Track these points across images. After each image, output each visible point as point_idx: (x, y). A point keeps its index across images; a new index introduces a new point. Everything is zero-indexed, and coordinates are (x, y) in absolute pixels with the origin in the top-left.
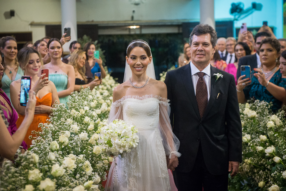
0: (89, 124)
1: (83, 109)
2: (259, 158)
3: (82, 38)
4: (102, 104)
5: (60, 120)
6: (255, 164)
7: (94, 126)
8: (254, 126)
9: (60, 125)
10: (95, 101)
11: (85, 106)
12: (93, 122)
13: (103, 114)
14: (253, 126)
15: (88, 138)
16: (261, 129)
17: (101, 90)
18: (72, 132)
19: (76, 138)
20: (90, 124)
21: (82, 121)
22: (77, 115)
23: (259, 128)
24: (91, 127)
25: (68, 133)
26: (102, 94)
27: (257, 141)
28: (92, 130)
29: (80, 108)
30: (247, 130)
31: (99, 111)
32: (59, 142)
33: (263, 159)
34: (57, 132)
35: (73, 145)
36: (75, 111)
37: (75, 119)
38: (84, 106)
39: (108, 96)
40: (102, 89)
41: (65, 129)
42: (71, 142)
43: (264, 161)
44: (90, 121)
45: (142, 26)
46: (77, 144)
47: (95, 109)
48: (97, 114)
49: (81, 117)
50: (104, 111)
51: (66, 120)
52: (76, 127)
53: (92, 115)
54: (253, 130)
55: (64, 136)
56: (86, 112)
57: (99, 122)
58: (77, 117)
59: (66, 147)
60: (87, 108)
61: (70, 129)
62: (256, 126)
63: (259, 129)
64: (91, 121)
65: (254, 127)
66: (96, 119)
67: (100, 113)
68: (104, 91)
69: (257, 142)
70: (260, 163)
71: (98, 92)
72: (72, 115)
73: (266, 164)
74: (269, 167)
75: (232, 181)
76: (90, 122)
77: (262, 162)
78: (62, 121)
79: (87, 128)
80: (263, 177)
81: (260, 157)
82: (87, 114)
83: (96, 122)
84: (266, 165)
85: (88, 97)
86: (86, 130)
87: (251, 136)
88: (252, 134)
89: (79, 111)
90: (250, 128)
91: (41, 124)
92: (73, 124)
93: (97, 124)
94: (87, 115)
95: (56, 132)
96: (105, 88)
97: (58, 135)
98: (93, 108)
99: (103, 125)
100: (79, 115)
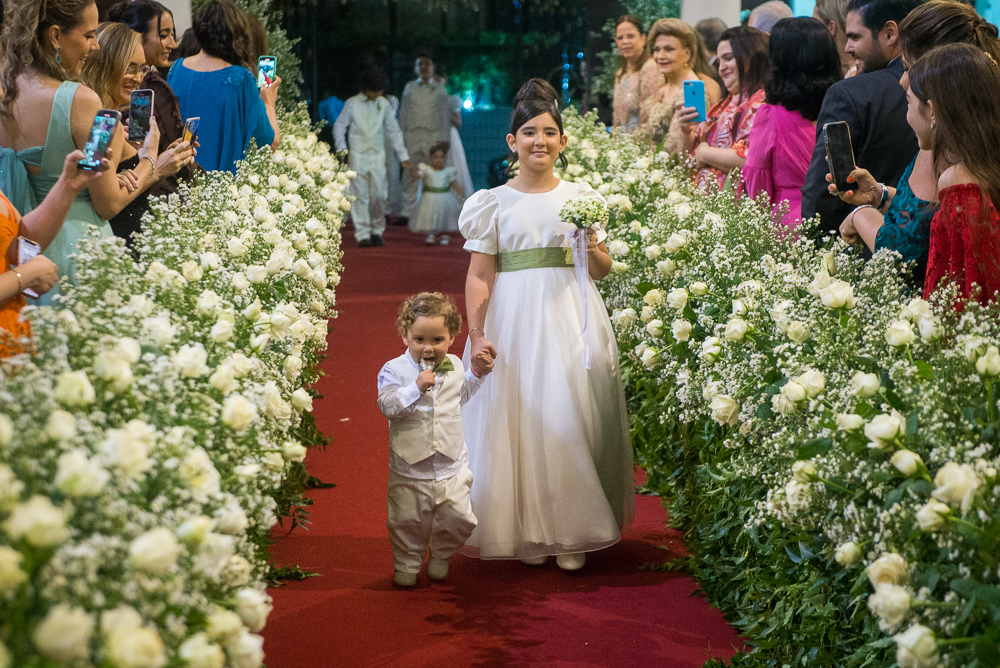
0: (214, 316)
1: (199, 261)
2: (848, 459)
4: (272, 247)
5: (103, 299)
6: (831, 479)
7: (239, 327)
8: (842, 338)
9: (103, 315)
10: (247, 234)
11: (207, 249)
12: (231, 310)
13: (279, 285)
14: (838, 338)
15: (206, 370)
16: (868, 352)
17: (274, 194)
18: (146, 342)
19: (160, 365)
20: (219, 319)
21: (191, 307)
22: (170, 282)
23: (862, 346)
24: (223, 328)
25: (130, 348)
26: (276, 208)
27: (846, 395)
28: (224, 339)
29: (187, 258)
30: (814, 353)
31: (258, 272)
32: (93, 378)
33: (861, 459)
34: (90, 342)
35: (149, 393)
36: (164, 268)
37: (162, 299)
38: (204, 250)
39: (300, 217)
40: (281, 189)
41: (121, 331)
42: (143, 381)
43: (864, 470)
44: (219, 308)
46: (163, 390)
47: (244, 265)
48: (249, 284)
49: (187, 291)
50: (284, 274)
51: (126, 299)
52: (163, 327)
53: (232, 284)
54: (835, 354)
55: (113, 355)
56: (206, 272)
57: (255, 313)
58: (169, 292)
59: (118, 397)
60: (212, 259)
61: (142, 332)
62: (850, 340)
63: (860, 351)
64: (224, 306)
65: (841, 342)
66: (248, 300)
67: (262, 278)
68: (289, 196)
69: (846, 398)
70: (849, 475)
71: (262, 201)
72: (150, 281)
73: (870, 478)
74: (878, 491)
75: (760, 552)
76: (221, 309)
77: (856, 472)
78: (109, 300)
79: (209, 332)
80: (857, 529)
81: (853, 455)
82: (208, 280)
83: (247, 312)
84: (869, 484)
85: (223, 218)
86: (204, 340)
87: (828, 378)
88: (834, 368)
89: (180, 270)
90: (827, 348)
91: (30, 311)
92: (154, 314)
93: (250, 322)
94: (212, 287)
95: (83, 344)
96: (293, 185)
97: (91, 354)
98: (238, 260)
99: (272, 325)
100: (180, 285)
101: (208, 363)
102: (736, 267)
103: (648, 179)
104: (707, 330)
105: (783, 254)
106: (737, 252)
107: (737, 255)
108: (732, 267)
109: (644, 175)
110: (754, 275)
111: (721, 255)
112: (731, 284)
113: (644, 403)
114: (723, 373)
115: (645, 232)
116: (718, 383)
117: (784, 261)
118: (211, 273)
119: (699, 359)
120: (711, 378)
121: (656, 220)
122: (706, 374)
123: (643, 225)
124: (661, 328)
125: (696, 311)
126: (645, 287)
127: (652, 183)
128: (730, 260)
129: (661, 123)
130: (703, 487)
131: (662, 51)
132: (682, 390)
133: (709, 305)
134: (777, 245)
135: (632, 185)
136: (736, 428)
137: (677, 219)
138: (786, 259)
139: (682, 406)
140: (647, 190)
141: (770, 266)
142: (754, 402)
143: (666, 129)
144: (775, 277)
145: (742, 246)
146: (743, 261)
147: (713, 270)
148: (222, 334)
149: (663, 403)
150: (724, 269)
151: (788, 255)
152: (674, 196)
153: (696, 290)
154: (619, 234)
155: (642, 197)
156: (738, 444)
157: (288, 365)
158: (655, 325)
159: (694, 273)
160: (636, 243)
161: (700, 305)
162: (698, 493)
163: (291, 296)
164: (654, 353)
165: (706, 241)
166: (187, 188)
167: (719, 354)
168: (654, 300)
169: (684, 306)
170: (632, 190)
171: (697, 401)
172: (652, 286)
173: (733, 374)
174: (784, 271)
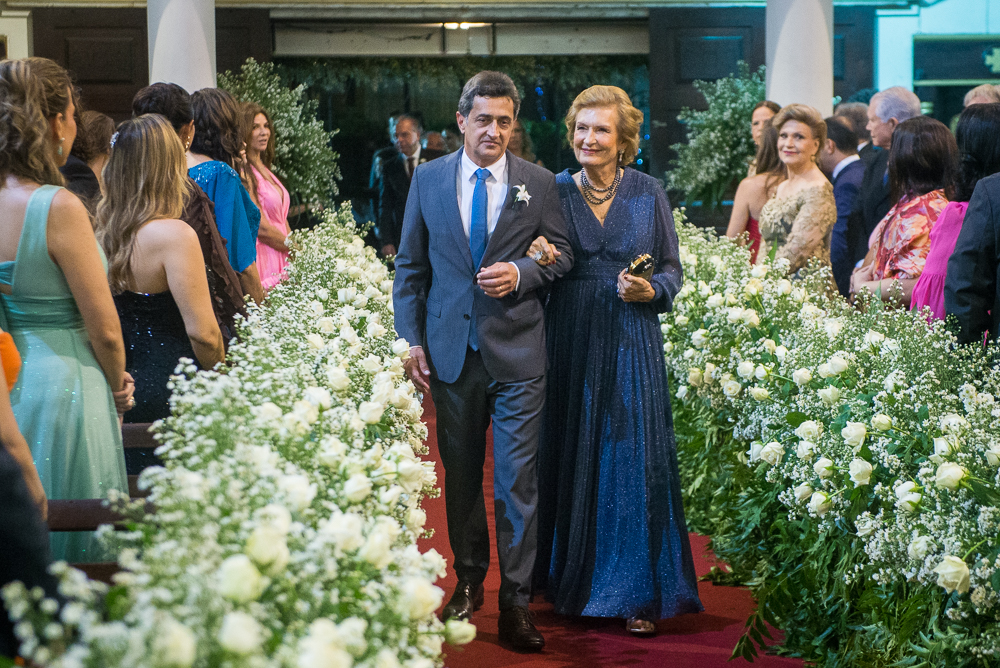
0: (341, 468)
3: (237, 71)
20: (348, 472)
21: (310, 454)
22: (292, 429)
28: (360, 497)
31: (372, 411)
44: (345, 462)
45: (497, 25)
47: (349, 401)
58: (289, 440)
67: (376, 418)
98: (340, 394)
99: (399, 475)
100: (303, 432)
101: (364, 534)
102: (923, 398)
103: (775, 290)
104: (891, 471)
105: (978, 382)
106: (926, 380)
107: (926, 383)
108: (918, 397)
109: (770, 286)
110: (943, 407)
111: (900, 383)
112: (917, 418)
113: (779, 548)
114: (930, 526)
115: (781, 352)
116: (926, 538)
117: (979, 389)
118: (325, 414)
119: (896, 508)
120: (916, 533)
121: (789, 337)
122: (910, 527)
123: (778, 343)
124: (829, 469)
125: (871, 448)
126: (797, 419)
127: (780, 294)
128: (915, 387)
129: (782, 220)
130: (877, 653)
131: (789, 138)
132: (873, 544)
133: (887, 442)
134: (968, 371)
135: (754, 297)
136: (966, 597)
137: (827, 338)
138: (982, 388)
139: (872, 563)
140: (775, 303)
141: (971, 397)
142: (990, 566)
143: (788, 229)
144: (977, 409)
145: (930, 372)
146: (933, 390)
147: (891, 400)
148: (358, 492)
149: (812, 550)
150: (906, 399)
151: (985, 383)
152: (809, 309)
153: (880, 423)
154: (746, 353)
155: (768, 310)
156: (964, 614)
157: (410, 521)
158: (823, 465)
159: (864, 403)
160: (773, 364)
161: (876, 441)
162: (871, 660)
163: (394, 433)
164: (824, 499)
165: (869, 364)
166: (257, 307)
167: (920, 503)
168: (810, 433)
169: (862, 443)
170: (754, 303)
171: (891, 557)
172: (804, 418)
173: (952, 530)
174: (989, 403)
